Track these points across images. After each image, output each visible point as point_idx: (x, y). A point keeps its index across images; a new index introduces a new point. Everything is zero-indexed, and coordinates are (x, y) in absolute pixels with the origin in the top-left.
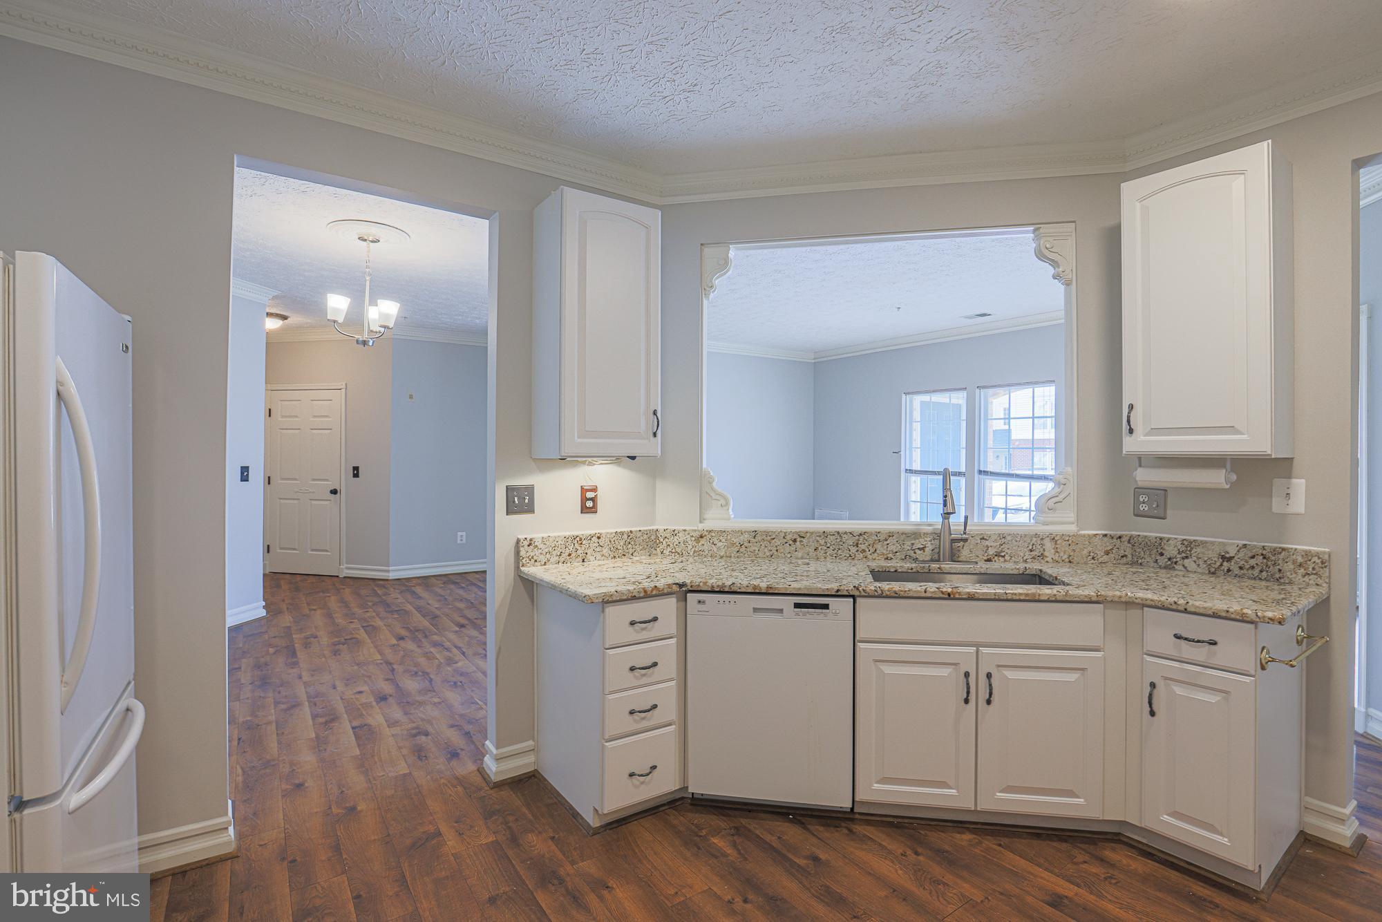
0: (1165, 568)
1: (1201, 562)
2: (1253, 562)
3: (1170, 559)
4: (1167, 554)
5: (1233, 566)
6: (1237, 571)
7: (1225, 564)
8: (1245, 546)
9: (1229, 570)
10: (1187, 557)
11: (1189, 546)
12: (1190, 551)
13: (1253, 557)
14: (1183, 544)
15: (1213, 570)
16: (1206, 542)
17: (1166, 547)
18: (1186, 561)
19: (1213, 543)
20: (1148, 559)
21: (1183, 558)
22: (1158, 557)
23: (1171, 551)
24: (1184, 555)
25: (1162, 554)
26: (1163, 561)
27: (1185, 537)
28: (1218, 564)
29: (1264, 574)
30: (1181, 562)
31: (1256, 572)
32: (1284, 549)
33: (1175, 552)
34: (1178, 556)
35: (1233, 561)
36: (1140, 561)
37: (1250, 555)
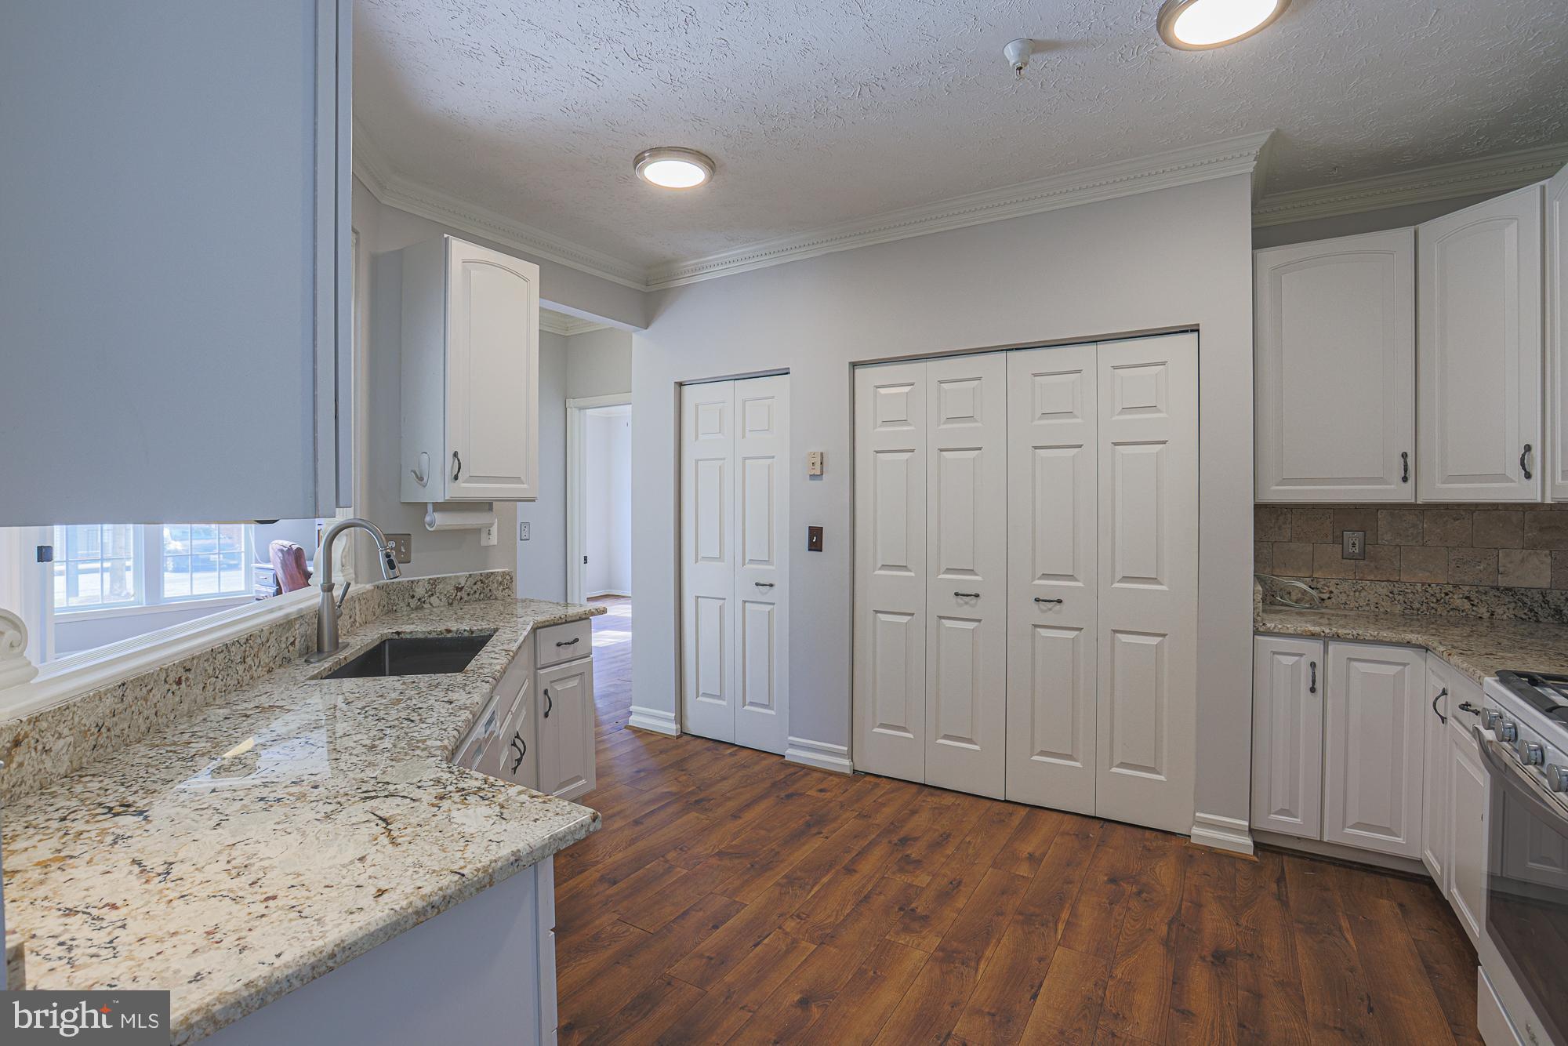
0: (416, 609)
1: (442, 597)
2: (475, 588)
3: (419, 600)
4: (417, 596)
5: (463, 594)
6: (466, 598)
7: (459, 594)
8: (470, 575)
9: (461, 599)
10: (432, 595)
11: (434, 583)
12: (435, 588)
13: (475, 584)
14: (429, 583)
15: (450, 601)
16: (445, 578)
17: (416, 589)
18: (432, 598)
19: (450, 578)
20: (402, 604)
21: (430, 596)
22: (410, 600)
23: (420, 591)
24: (430, 593)
25: (413, 597)
26: (414, 603)
27: (429, 577)
28: (454, 595)
29: (482, 595)
30: (428, 601)
31: (477, 596)
32: (492, 573)
33: (423, 592)
34: (426, 595)
35: (464, 590)
36: (395, 608)
37: (474, 582)
